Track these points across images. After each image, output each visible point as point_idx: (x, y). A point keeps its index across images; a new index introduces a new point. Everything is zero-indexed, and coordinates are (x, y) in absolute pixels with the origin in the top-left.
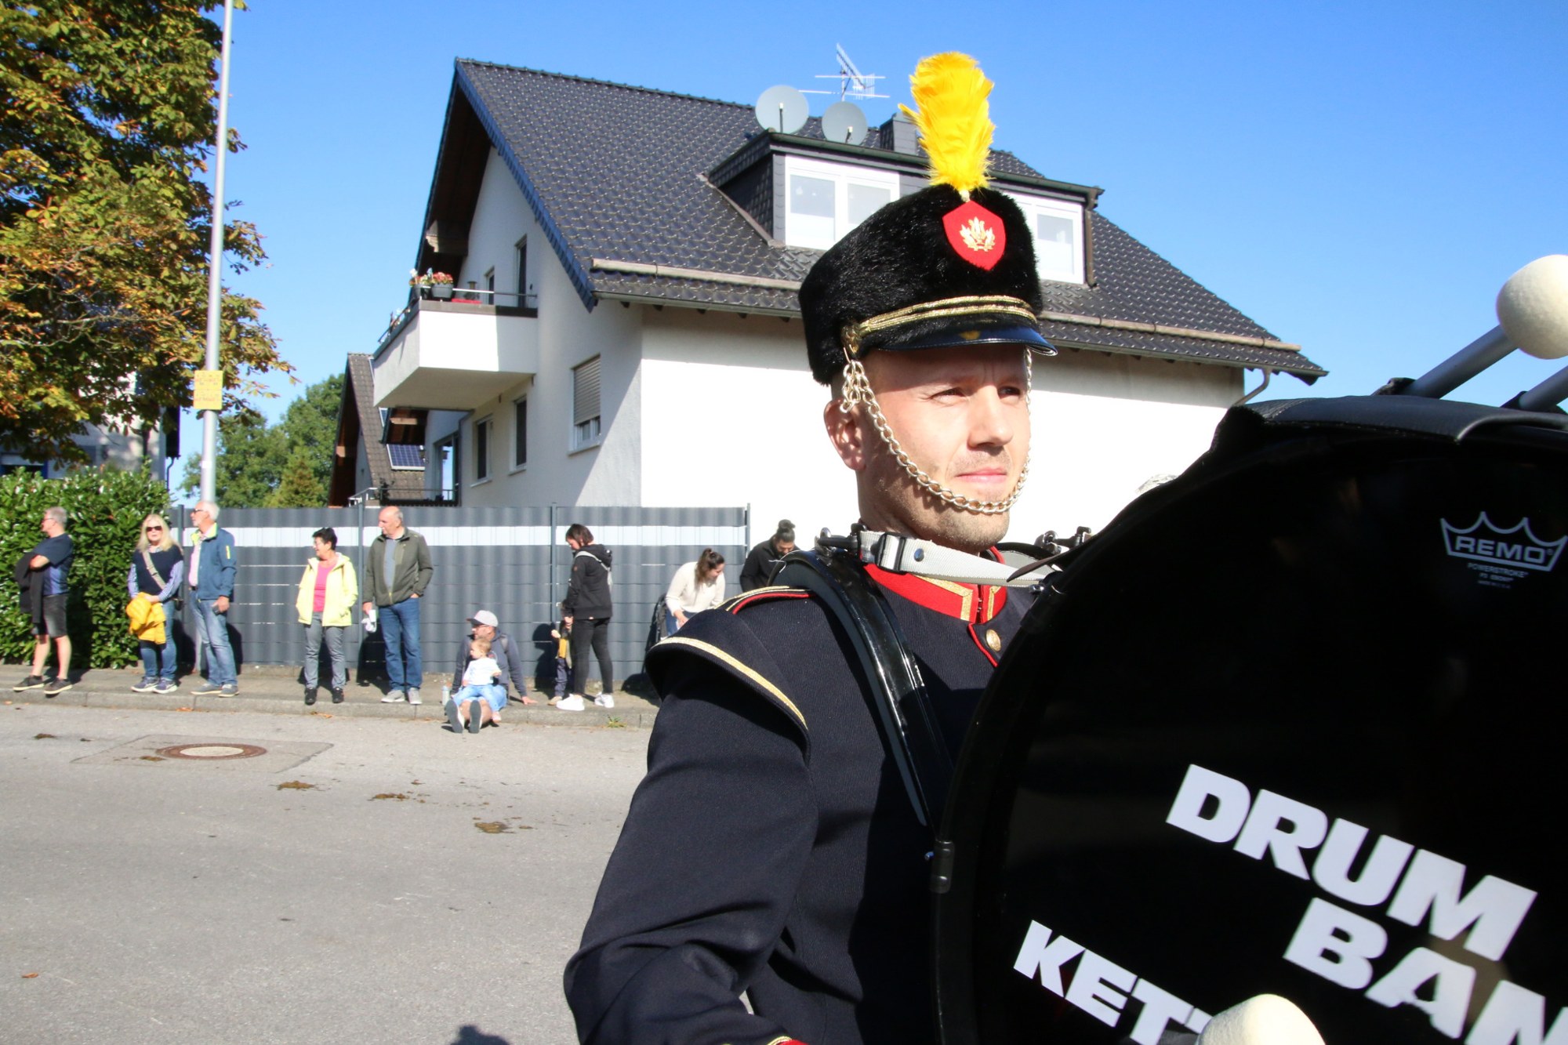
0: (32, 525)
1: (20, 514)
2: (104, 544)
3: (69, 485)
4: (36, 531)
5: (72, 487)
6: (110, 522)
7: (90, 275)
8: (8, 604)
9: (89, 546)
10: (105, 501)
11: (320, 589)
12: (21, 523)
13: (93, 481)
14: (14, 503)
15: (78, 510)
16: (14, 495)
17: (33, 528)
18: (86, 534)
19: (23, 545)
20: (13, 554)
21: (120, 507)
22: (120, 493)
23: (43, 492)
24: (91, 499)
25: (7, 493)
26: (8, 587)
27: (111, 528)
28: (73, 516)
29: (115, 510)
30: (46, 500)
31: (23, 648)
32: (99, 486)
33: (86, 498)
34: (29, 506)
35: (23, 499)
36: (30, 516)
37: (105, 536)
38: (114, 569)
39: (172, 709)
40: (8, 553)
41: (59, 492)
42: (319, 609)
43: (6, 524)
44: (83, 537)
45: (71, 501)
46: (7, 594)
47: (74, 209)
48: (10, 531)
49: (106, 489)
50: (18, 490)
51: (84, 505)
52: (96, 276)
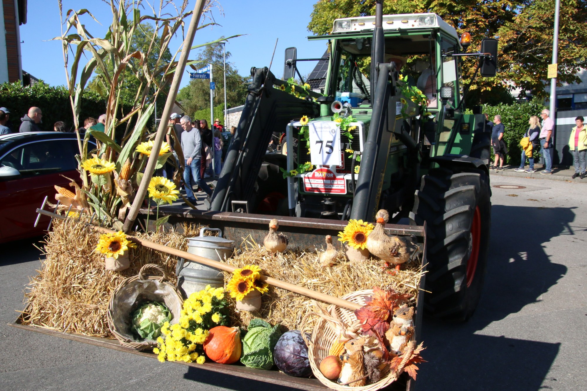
2: (518, 126)
6: (520, 119)
7: (531, 35)
9: (514, 127)
11: (577, 138)
16: (496, 112)
18: (513, 123)
27: (520, 120)
37: (518, 123)
38: (521, 134)
39: (525, 177)
42: (576, 146)
44: (513, 124)
47: (527, 13)
49: (521, 108)
50: (497, 110)
52: (533, 35)
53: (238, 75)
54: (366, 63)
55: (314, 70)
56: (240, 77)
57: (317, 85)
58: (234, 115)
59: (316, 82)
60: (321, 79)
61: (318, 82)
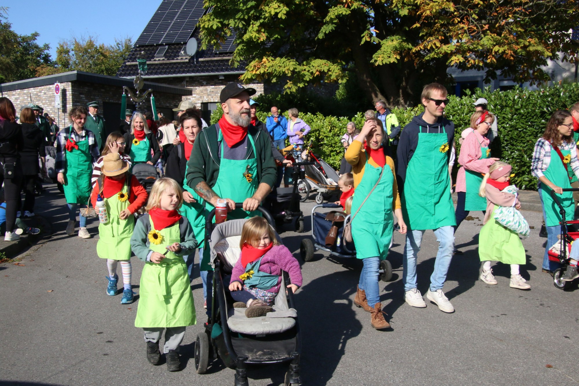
0: (523, 115)
1: (517, 110)
3: (543, 93)
4: (525, 119)
5: (545, 94)
8: (509, 157)
10: (563, 100)
12: (517, 115)
13: (557, 89)
14: (514, 104)
15: (548, 106)
16: (514, 99)
17: (523, 117)
19: (517, 127)
20: (513, 131)
21: (573, 104)
22: (572, 95)
23: (529, 98)
24: (555, 100)
25: (510, 99)
26: (510, 149)
28: (545, 109)
29: (569, 105)
30: (531, 102)
31: (517, 181)
32: (560, 93)
33: (552, 99)
34: (522, 105)
35: (518, 102)
36: (522, 111)
40: (511, 131)
41: (538, 97)
43: (509, 116)
45: (544, 102)
46: (509, 152)
48: (511, 120)
49: (564, 94)
50: (516, 97)
51: (552, 103)
53: (10, 32)
54: (270, 12)
55: (146, 31)
56: (15, 36)
57: (150, 54)
58: (14, 95)
59: (149, 50)
60: (157, 45)
61: (153, 50)
